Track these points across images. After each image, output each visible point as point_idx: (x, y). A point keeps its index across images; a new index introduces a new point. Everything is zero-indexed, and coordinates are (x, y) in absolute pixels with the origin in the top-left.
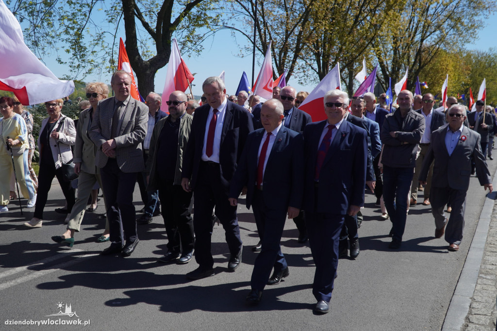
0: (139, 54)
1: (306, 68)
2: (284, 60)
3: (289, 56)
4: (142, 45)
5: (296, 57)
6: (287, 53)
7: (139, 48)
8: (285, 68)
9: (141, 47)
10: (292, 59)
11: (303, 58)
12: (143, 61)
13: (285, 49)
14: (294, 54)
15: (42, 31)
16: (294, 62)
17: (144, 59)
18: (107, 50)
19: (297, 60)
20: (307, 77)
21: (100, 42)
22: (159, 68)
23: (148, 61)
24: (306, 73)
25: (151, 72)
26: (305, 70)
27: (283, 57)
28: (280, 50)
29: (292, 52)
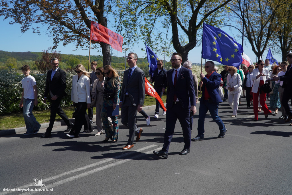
0: (179, 43)
1: (273, 45)
2: (260, 41)
3: (263, 39)
4: (181, 38)
5: (268, 39)
6: (262, 38)
7: (179, 40)
8: (261, 46)
9: (180, 39)
10: (265, 40)
11: (271, 40)
12: (181, 46)
13: (261, 35)
14: (266, 37)
15: (131, 34)
16: (267, 42)
17: (182, 45)
18: (163, 42)
19: (269, 41)
20: (274, 50)
21: (160, 38)
22: (190, 50)
23: (184, 46)
24: (274, 48)
25: (186, 52)
26: (273, 46)
27: (260, 40)
28: (258, 36)
29: (265, 37)
